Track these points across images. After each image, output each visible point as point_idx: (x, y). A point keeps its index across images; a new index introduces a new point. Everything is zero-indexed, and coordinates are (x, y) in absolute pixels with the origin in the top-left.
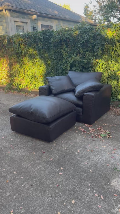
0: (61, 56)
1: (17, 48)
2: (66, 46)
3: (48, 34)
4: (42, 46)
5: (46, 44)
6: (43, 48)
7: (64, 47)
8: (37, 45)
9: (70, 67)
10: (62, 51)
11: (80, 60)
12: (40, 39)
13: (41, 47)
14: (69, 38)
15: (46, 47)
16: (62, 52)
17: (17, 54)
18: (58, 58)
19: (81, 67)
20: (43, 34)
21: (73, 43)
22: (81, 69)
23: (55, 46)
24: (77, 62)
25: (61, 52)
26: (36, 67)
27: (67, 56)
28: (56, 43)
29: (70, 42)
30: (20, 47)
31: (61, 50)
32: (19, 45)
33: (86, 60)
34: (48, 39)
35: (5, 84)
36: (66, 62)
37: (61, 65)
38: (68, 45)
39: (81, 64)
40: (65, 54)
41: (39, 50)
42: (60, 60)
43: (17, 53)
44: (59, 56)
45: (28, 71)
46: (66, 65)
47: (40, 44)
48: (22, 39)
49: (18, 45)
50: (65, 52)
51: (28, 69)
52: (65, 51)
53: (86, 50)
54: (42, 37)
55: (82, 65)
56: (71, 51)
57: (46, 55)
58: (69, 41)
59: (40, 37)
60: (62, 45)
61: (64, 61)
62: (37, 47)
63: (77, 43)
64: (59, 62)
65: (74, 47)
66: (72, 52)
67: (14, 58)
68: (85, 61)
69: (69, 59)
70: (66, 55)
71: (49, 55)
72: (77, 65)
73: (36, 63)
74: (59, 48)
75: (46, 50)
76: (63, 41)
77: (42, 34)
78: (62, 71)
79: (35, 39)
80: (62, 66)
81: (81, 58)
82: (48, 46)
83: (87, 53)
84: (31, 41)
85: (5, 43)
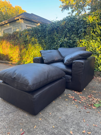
0: (53, 40)
1: (25, 37)
2: (56, 33)
3: (44, 27)
4: (40, 35)
5: (43, 33)
6: (41, 36)
8: (37, 35)
10: (54, 36)
11: (67, 41)
12: (39, 30)
13: (40, 36)
14: (59, 26)
15: (43, 36)
17: (25, 41)
18: (51, 41)
20: (41, 27)
21: (62, 30)
23: (49, 33)
24: (65, 43)
26: (36, 49)
28: (50, 31)
30: (27, 38)
32: (26, 36)
33: (72, 41)
34: (44, 30)
35: (17, 62)
36: (57, 44)
37: (53, 46)
38: (58, 32)
39: (68, 44)
40: (56, 39)
41: (39, 38)
42: (52, 43)
44: (52, 40)
45: (31, 53)
47: (39, 33)
48: (28, 32)
49: (25, 35)
50: (56, 37)
51: (31, 51)
53: (71, 33)
54: (41, 29)
56: (60, 36)
57: (43, 41)
58: (59, 29)
59: (39, 29)
60: (54, 32)
61: (55, 43)
62: (37, 36)
63: (64, 30)
65: (63, 33)
67: (23, 45)
69: (59, 41)
71: (45, 41)
72: (65, 45)
73: (37, 47)
74: (52, 35)
75: (43, 37)
76: (55, 29)
77: (40, 27)
81: (68, 39)
82: (45, 34)
83: (72, 35)
84: (34, 32)
85: (18, 36)
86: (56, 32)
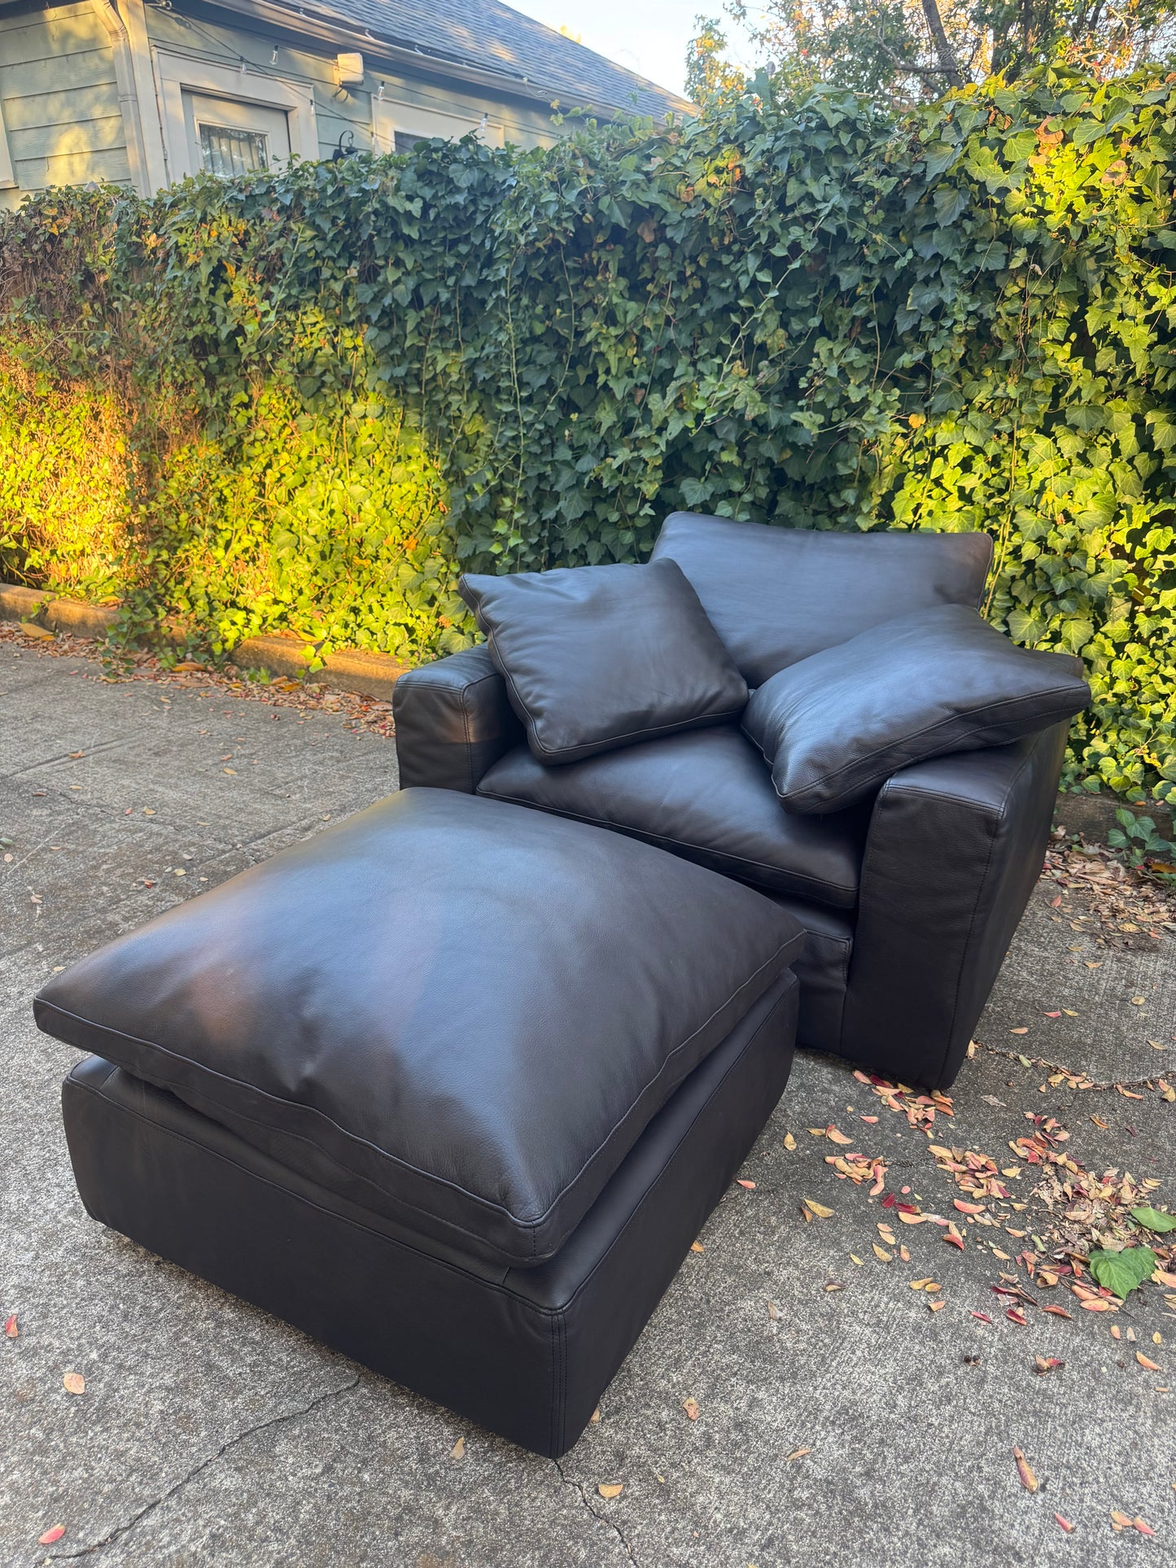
0: (582, 374)
1: (204, 295)
2: (623, 283)
3: (465, 178)
4: (411, 283)
5: (451, 262)
6: (417, 302)
7: (605, 292)
8: (369, 275)
9: (660, 475)
10: (594, 326)
11: (762, 409)
12: (391, 217)
13: (403, 293)
14: (654, 207)
15: (445, 296)
16: (589, 337)
17: (202, 346)
18: (550, 386)
19: (760, 476)
20: (423, 175)
21: (693, 260)
22: (763, 493)
23: (527, 284)
24: (729, 432)
25: (579, 334)
26: (361, 463)
27: (630, 374)
28: (537, 254)
29: (662, 251)
30: (228, 296)
31: (579, 316)
32: (218, 275)
33: (820, 419)
34: (461, 219)
36: (628, 426)
37: (578, 451)
38: (647, 273)
39: (768, 449)
40: (612, 358)
41: (391, 317)
42: (567, 406)
43: (198, 340)
44: (562, 374)
45: (290, 494)
46: (623, 455)
47: (398, 263)
48: (242, 226)
49: (205, 270)
50: (620, 339)
51: (290, 480)
52: (613, 331)
53: (815, 322)
54: (415, 208)
55: (769, 460)
56: (671, 334)
57: (448, 363)
58: (655, 245)
59: (391, 201)
60: (590, 271)
61: (606, 417)
62: (365, 293)
63: (726, 260)
64: (565, 422)
65: (701, 295)
66: (685, 341)
67: (181, 388)
68: (810, 422)
69: (658, 405)
70: (626, 364)
71: (473, 364)
72: (725, 457)
73: (364, 431)
74: (561, 305)
75: (448, 320)
76: (600, 239)
77: (410, 175)
78: (586, 507)
79: (353, 224)
80: (586, 463)
81: (764, 391)
82: (469, 280)
83: (822, 346)
84: (320, 235)
85: (104, 258)
86: (621, 272)
